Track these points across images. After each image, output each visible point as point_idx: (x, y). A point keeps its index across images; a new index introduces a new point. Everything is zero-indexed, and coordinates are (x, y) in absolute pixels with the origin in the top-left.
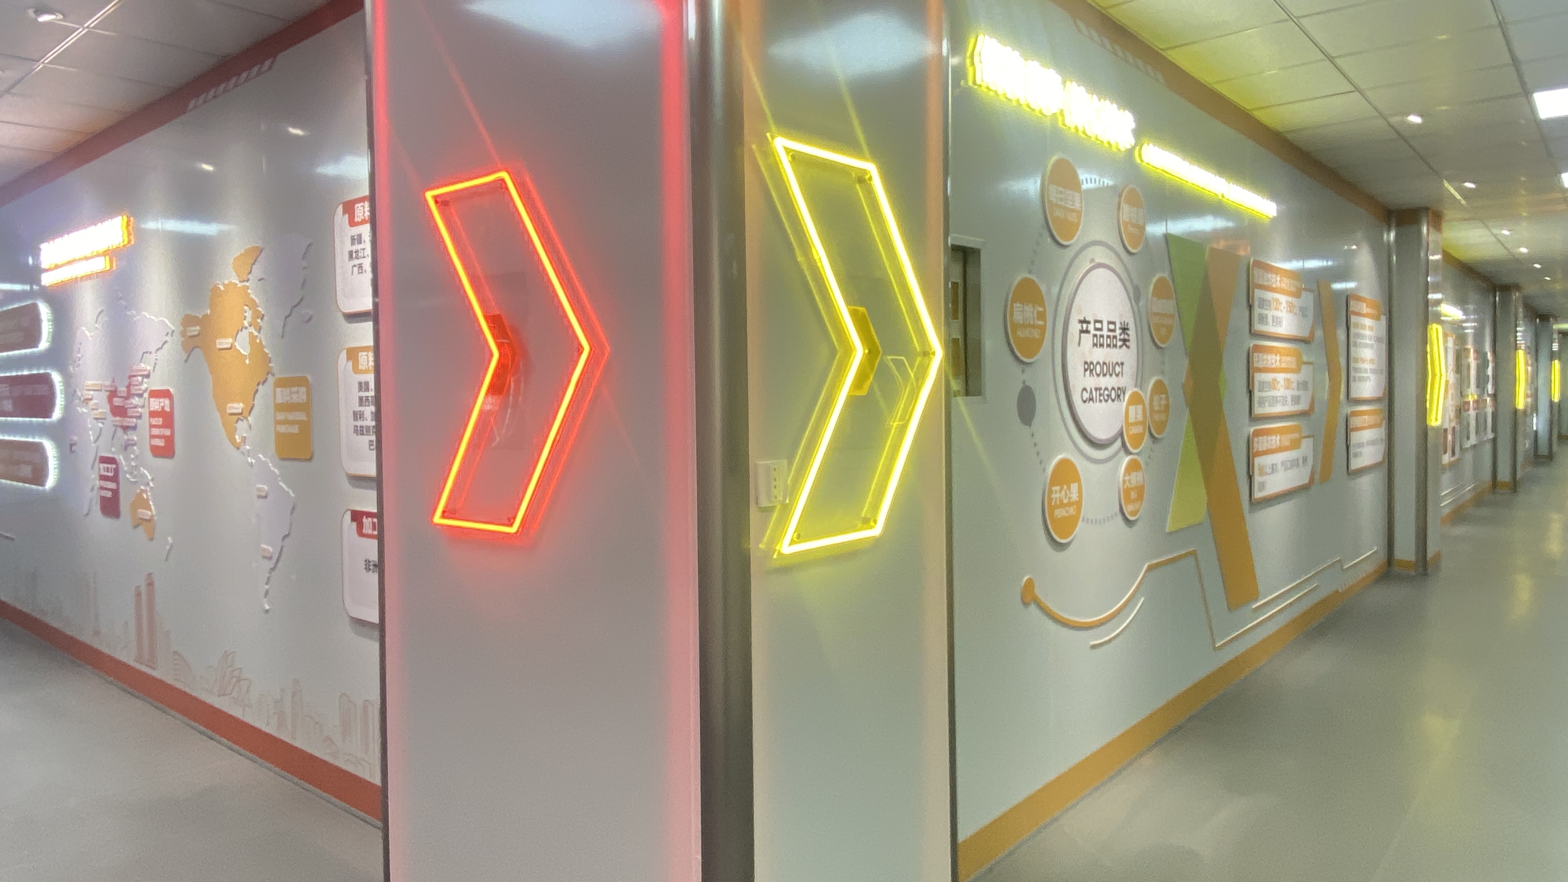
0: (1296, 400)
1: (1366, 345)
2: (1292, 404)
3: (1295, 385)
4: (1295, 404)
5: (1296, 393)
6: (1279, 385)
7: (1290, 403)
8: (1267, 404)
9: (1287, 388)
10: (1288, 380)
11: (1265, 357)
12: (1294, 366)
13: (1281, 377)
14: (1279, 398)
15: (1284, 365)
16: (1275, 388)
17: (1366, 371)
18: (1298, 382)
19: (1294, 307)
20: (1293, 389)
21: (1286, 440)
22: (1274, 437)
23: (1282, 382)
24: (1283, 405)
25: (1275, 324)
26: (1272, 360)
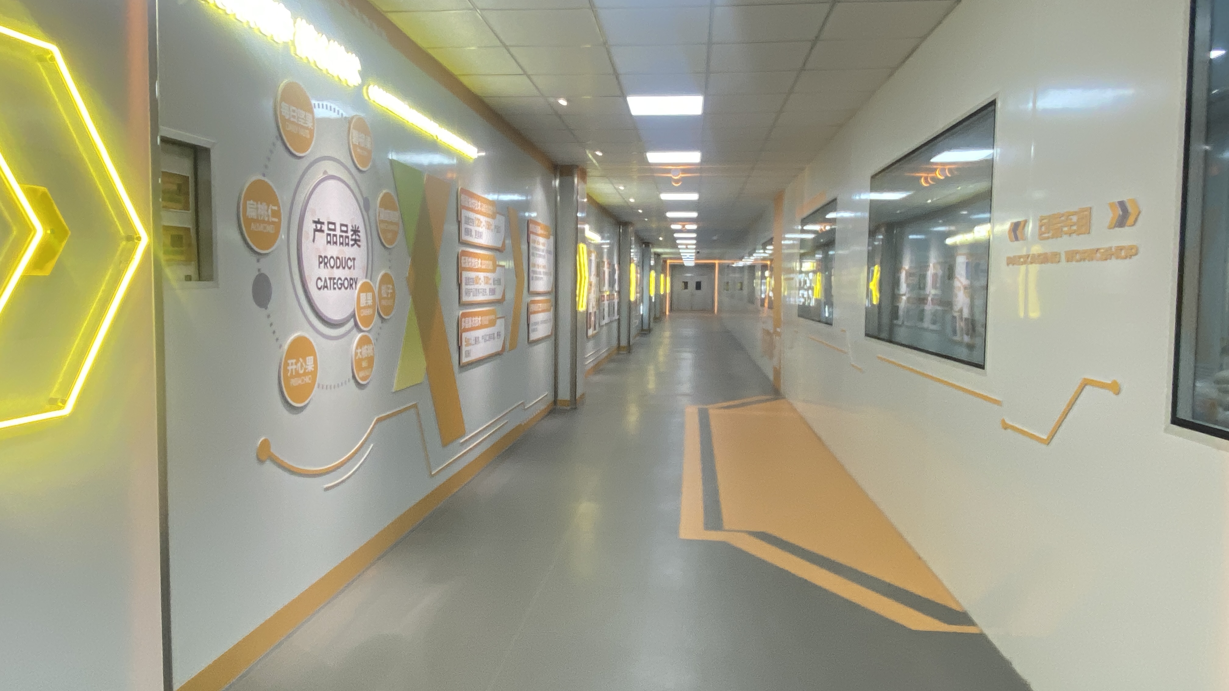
0: (493, 292)
1: (540, 256)
2: (490, 295)
3: (491, 281)
4: (492, 295)
5: (493, 287)
6: (480, 281)
7: (488, 294)
8: (472, 294)
9: (487, 283)
10: (487, 278)
11: (470, 260)
12: (491, 267)
13: (481, 275)
14: (480, 291)
15: (484, 267)
16: (477, 283)
17: (540, 273)
18: (494, 279)
19: (491, 225)
20: (491, 284)
21: (486, 319)
22: (477, 318)
23: (482, 279)
24: (484, 295)
25: (477, 237)
26: (477, 263)
